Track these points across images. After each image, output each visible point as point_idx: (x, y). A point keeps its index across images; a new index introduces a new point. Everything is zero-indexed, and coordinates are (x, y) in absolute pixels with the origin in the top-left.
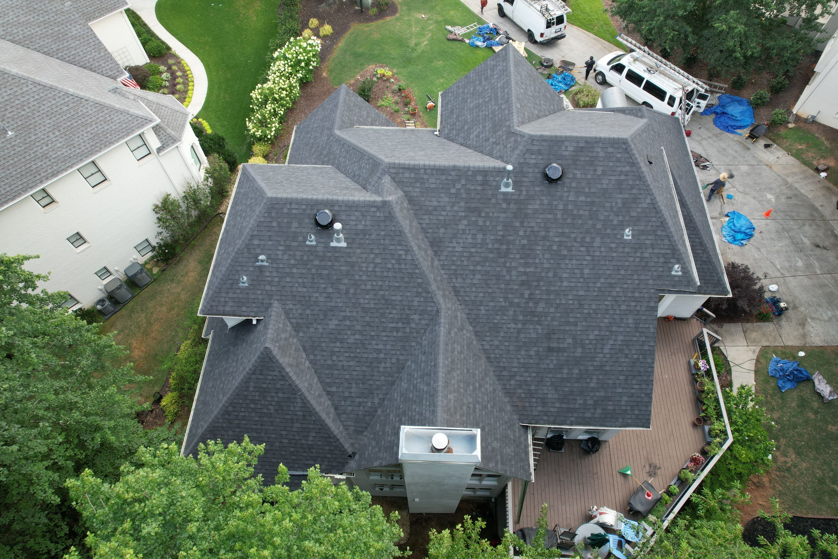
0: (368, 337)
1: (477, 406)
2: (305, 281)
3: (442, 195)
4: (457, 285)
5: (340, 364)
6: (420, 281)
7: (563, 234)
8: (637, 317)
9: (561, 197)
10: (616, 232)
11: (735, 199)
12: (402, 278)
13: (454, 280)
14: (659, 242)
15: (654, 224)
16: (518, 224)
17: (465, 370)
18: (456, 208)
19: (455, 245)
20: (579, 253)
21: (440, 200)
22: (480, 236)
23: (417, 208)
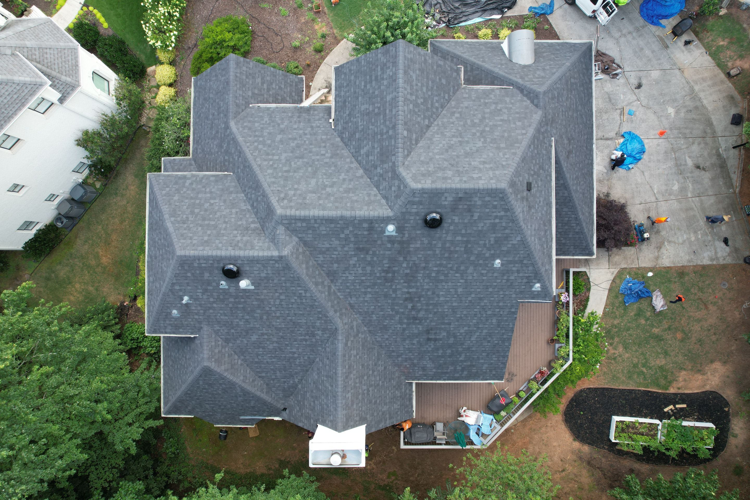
0: (284, 345)
1: (370, 389)
2: (226, 312)
3: (333, 239)
4: (352, 302)
5: (265, 361)
6: (319, 310)
7: (441, 265)
8: (500, 318)
9: (440, 238)
10: (487, 262)
11: (635, 115)
12: (305, 308)
13: (349, 299)
14: (524, 268)
15: (522, 256)
16: (401, 259)
17: (361, 367)
18: (346, 249)
19: (348, 275)
20: (454, 278)
21: (331, 243)
22: (369, 269)
23: (312, 249)
